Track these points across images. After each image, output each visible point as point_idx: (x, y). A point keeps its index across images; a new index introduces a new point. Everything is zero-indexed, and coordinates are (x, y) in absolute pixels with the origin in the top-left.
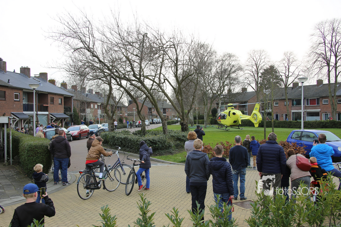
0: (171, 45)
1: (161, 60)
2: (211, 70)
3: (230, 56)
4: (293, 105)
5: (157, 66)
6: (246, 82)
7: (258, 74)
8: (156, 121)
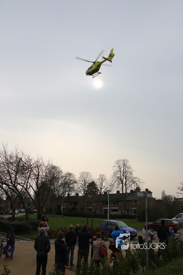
0: (36, 166)
1: (29, 174)
2: (58, 182)
3: (70, 175)
4: (104, 205)
5: (26, 178)
6: (78, 190)
7: (85, 186)
8: (23, 211)
